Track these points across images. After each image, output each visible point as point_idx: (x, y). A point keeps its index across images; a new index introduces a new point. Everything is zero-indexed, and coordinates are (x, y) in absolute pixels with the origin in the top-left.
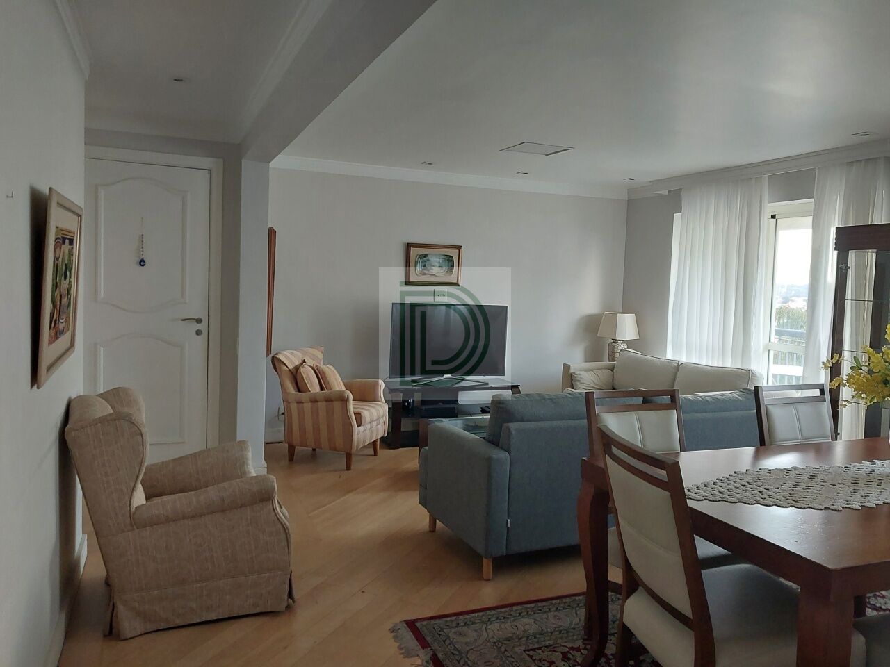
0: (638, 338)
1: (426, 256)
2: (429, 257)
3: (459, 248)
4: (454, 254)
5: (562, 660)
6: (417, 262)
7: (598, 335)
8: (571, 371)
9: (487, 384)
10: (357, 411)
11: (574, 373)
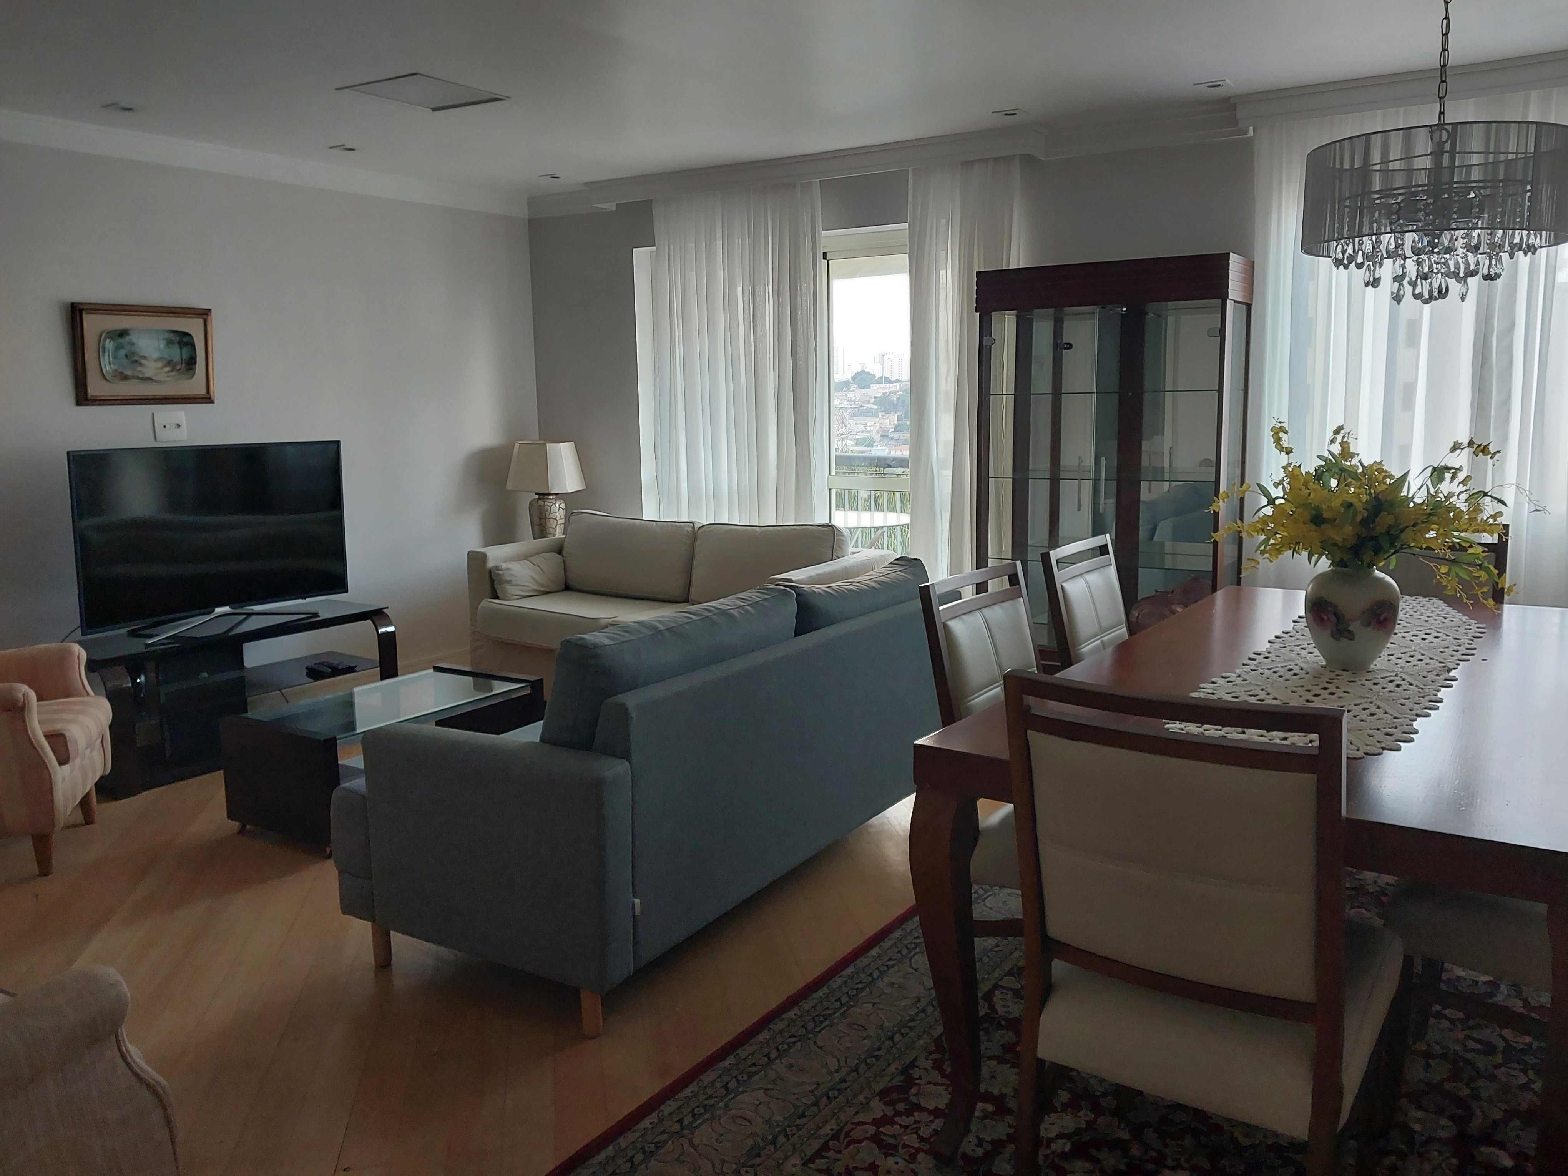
0: (585, 488)
1: (123, 333)
2: (133, 337)
3: (204, 314)
4: (193, 326)
5: (886, 1155)
6: (101, 349)
7: (509, 486)
8: (490, 564)
9: (316, 615)
10: (50, 728)
11: (497, 568)
